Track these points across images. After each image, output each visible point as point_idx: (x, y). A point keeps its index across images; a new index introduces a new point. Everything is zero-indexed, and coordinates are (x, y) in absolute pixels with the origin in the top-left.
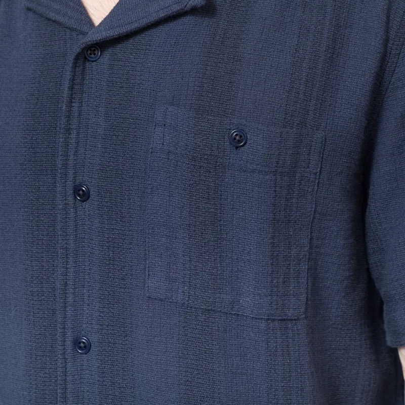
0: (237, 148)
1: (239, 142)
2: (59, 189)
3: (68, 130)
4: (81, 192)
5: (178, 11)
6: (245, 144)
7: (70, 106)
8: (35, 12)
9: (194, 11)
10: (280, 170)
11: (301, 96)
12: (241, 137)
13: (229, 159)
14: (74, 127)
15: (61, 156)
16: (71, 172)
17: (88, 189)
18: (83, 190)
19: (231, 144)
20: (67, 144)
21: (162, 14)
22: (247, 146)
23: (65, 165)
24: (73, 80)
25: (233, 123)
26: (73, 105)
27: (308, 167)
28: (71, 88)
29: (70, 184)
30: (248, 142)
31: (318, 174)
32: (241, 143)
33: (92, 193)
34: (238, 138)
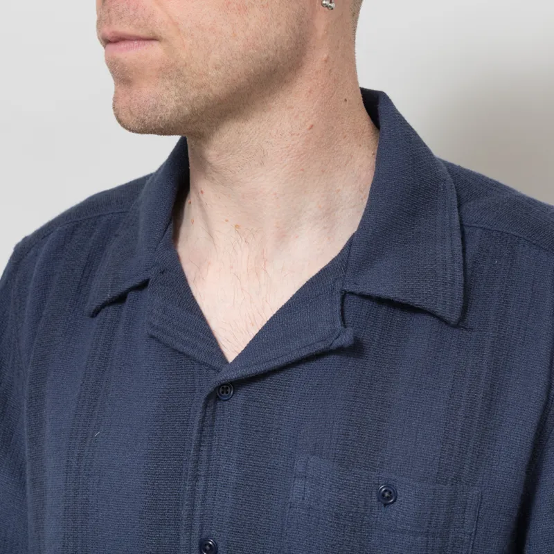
0: (385, 505)
1: (387, 498)
2: (183, 542)
3: (196, 478)
4: (208, 547)
5: (323, 349)
6: (395, 501)
7: (198, 450)
8: (158, 341)
9: (340, 351)
10: (432, 530)
11: (456, 448)
12: (390, 493)
13: (377, 517)
14: (202, 473)
15: (187, 505)
16: (197, 525)
17: (216, 545)
18: (210, 545)
19: (379, 500)
20: (193, 491)
21: (305, 353)
22: (396, 504)
23: (191, 515)
24: (203, 421)
25: (382, 478)
26: (202, 449)
27: (463, 527)
28: (201, 431)
29: (196, 538)
30: (398, 499)
31: (473, 534)
32: (391, 499)
33: (220, 548)
34: (387, 494)
